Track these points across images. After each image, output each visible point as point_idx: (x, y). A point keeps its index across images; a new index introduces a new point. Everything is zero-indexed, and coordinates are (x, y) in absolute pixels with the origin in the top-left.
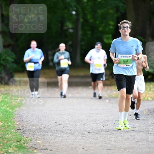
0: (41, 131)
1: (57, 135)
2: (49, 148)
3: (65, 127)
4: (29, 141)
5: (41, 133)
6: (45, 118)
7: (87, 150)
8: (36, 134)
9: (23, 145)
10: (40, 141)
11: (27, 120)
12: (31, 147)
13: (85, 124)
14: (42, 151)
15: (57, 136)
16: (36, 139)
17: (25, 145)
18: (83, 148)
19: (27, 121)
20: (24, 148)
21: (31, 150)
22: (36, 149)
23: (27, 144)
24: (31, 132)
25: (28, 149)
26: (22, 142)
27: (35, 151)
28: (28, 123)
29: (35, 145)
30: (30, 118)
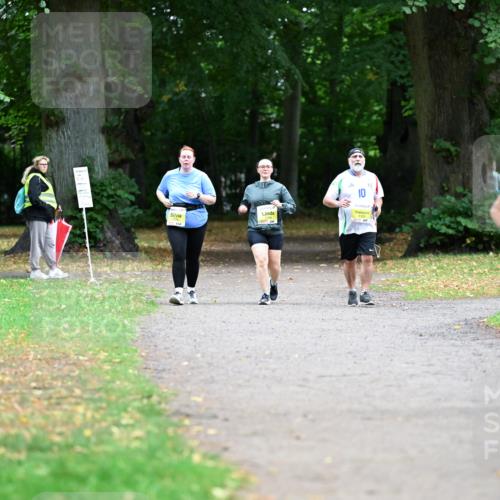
0: (201, 373)
1: (240, 382)
2: (221, 415)
3: (261, 362)
4: (173, 397)
5: (202, 377)
6: (212, 340)
7: (313, 421)
8: (188, 381)
9: (158, 407)
10: (199, 396)
11: (168, 345)
12: (177, 413)
13: (310, 355)
14: (204, 421)
15: (240, 386)
16: (190, 393)
17: (163, 406)
18: (305, 416)
19: (166, 348)
20: (159, 413)
21: (175, 420)
22: (188, 416)
23: (167, 403)
24: (178, 376)
25: (168, 416)
26: (155, 399)
27: (187, 422)
28: (169, 354)
29: (188, 406)
30: (174, 340)
